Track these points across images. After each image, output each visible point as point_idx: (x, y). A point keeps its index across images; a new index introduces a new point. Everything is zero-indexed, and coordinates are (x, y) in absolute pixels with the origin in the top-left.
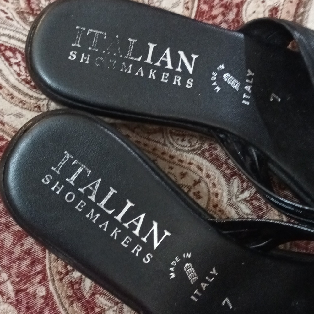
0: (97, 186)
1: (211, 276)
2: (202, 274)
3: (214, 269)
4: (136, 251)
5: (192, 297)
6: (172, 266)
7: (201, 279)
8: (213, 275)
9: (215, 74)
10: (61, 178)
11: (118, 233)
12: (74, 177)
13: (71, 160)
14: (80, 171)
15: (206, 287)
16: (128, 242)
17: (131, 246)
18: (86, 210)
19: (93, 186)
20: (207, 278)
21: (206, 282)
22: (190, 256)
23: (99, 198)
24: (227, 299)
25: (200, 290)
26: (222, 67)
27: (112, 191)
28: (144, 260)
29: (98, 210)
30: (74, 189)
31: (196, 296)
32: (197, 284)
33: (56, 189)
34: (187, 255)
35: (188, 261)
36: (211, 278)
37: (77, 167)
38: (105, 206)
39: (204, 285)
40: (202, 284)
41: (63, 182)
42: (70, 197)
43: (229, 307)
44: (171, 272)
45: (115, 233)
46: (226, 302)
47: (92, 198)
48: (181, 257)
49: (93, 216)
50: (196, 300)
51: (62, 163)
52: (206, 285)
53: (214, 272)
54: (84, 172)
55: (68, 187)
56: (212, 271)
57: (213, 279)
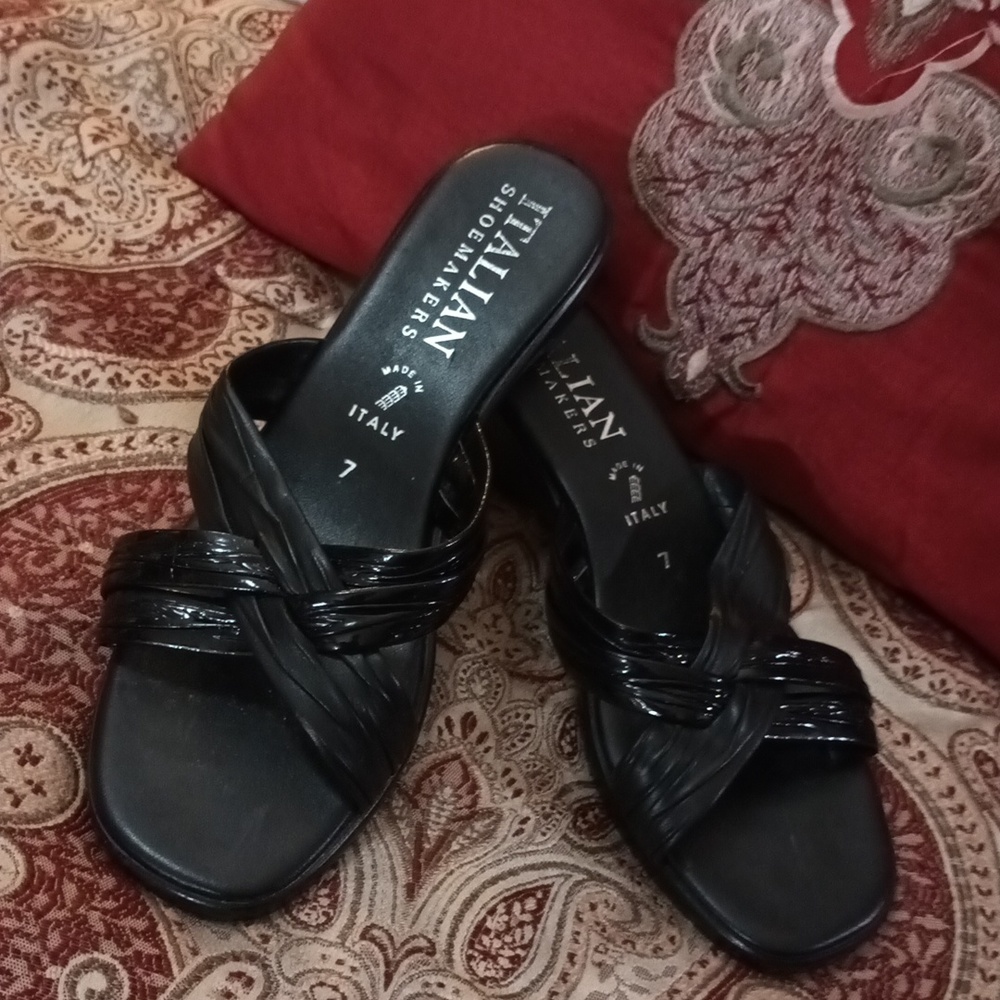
0: (508, 253)
1: (390, 430)
2: (392, 416)
3: (401, 432)
4: (418, 314)
5: (355, 407)
6: (401, 368)
7: (384, 416)
8: (391, 434)
9: (624, 464)
10: (512, 207)
11: (442, 287)
12: (516, 223)
13: (540, 216)
14: (526, 229)
15: (371, 427)
16: (430, 302)
17: (426, 307)
18: (471, 243)
19: (506, 248)
20: (387, 424)
21: (380, 425)
22: (417, 391)
23: (491, 257)
24: (353, 466)
25: (367, 418)
26: (640, 468)
27: (502, 273)
28: (407, 327)
29: (473, 258)
30: (499, 224)
31: (358, 412)
32: (375, 411)
33: (496, 203)
34: (421, 386)
35: (411, 389)
36: (386, 430)
37: (532, 225)
38: (480, 266)
39: (374, 423)
40: (376, 419)
41: (506, 211)
42: (487, 221)
43: (343, 471)
44: (392, 368)
45: (441, 283)
46: (348, 466)
47: (490, 249)
48: (415, 378)
49: (463, 252)
50: (351, 414)
51: (534, 206)
52: (375, 426)
53: (397, 433)
54: (526, 235)
55: (500, 218)
56: (398, 430)
57: (386, 434)
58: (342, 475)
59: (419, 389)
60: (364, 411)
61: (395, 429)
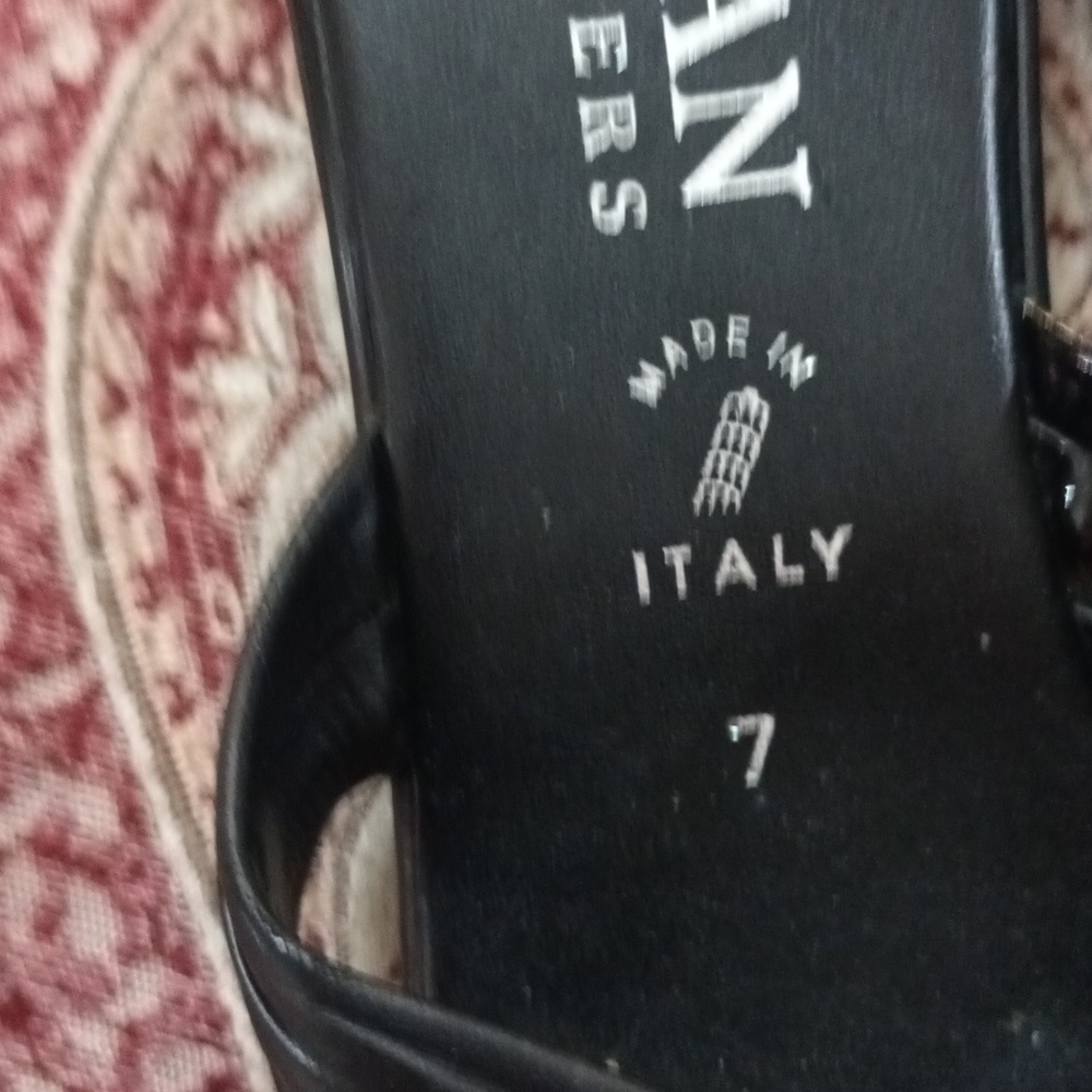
1: (800, 552)
4: (597, 123)
6: (686, 340)
7: (750, 524)
15: (736, 588)
16: (602, 50)
17: (601, 80)
24: (766, 727)
25: (701, 568)
28: (599, 194)
31: (661, 574)
34: (797, 352)
36: (789, 560)
40: (733, 549)
43: (745, 762)
44: (659, 360)
48: (759, 341)
56: (828, 536)
57: (797, 573)
58: (753, 777)
59: (800, 366)
60: (678, 556)
61: (817, 538)
